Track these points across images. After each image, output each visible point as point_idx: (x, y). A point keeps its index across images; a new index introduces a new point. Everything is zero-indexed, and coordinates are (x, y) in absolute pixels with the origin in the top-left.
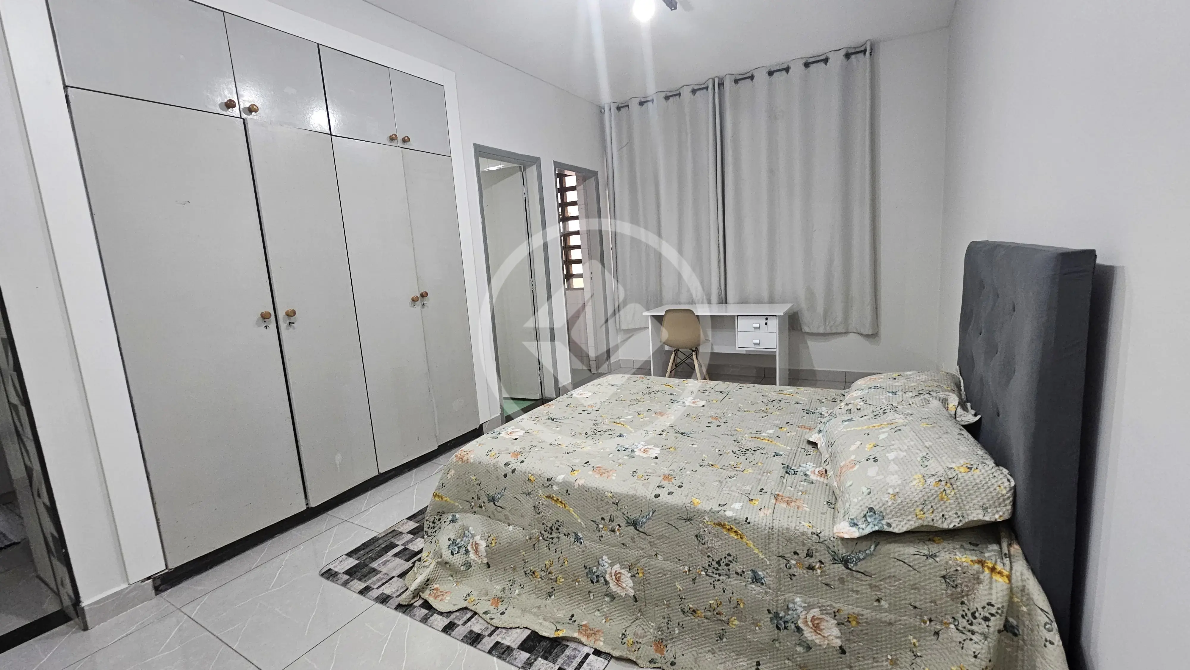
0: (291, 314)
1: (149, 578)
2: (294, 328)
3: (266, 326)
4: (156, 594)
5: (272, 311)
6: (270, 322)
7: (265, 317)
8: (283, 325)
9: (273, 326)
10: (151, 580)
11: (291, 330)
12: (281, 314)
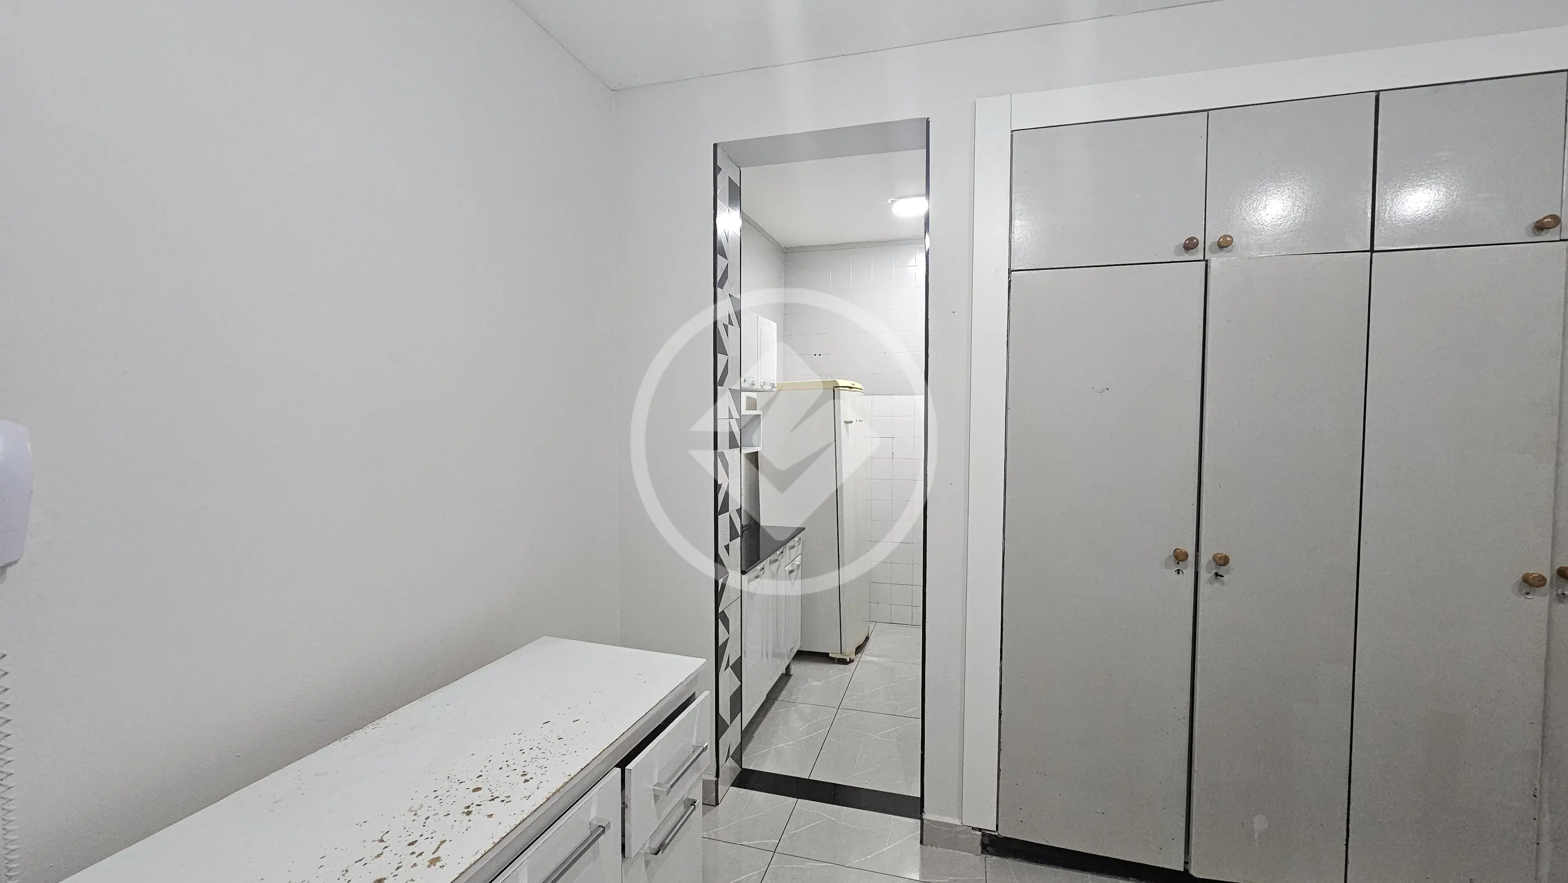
0: (1222, 561)
1: (980, 830)
2: (1223, 583)
3: (1178, 571)
4: (982, 853)
5: (1191, 551)
6: (1186, 567)
7: (1180, 557)
8: (1204, 576)
9: (1189, 572)
10: (981, 833)
11: (1217, 585)
12: (1206, 558)
